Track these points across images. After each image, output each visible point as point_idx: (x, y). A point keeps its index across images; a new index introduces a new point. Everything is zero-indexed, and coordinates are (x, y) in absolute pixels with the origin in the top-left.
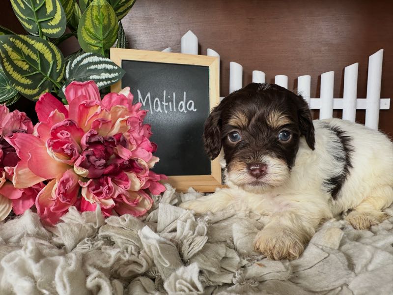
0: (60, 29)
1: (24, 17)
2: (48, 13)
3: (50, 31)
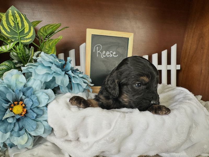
0: (31, 39)
3: (25, 41)
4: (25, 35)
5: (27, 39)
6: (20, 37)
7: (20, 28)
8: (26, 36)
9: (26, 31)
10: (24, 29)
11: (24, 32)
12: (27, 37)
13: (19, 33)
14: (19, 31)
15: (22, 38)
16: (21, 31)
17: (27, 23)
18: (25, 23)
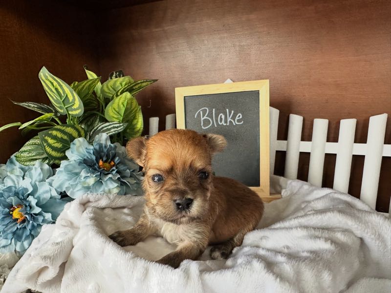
0: (80, 110)
1: (57, 105)
2: (71, 101)
3: (74, 113)
4: (70, 103)
5: (75, 110)
6: (66, 107)
7: (63, 95)
8: (73, 105)
9: (71, 98)
10: (67, 95)
11: (69, 100)
12: (75, 107)
13: (63, 101)
14: (61, 99)
15: (68, 109)
16: (65, 99)
17: (66, 88)
18: (64, 88)
